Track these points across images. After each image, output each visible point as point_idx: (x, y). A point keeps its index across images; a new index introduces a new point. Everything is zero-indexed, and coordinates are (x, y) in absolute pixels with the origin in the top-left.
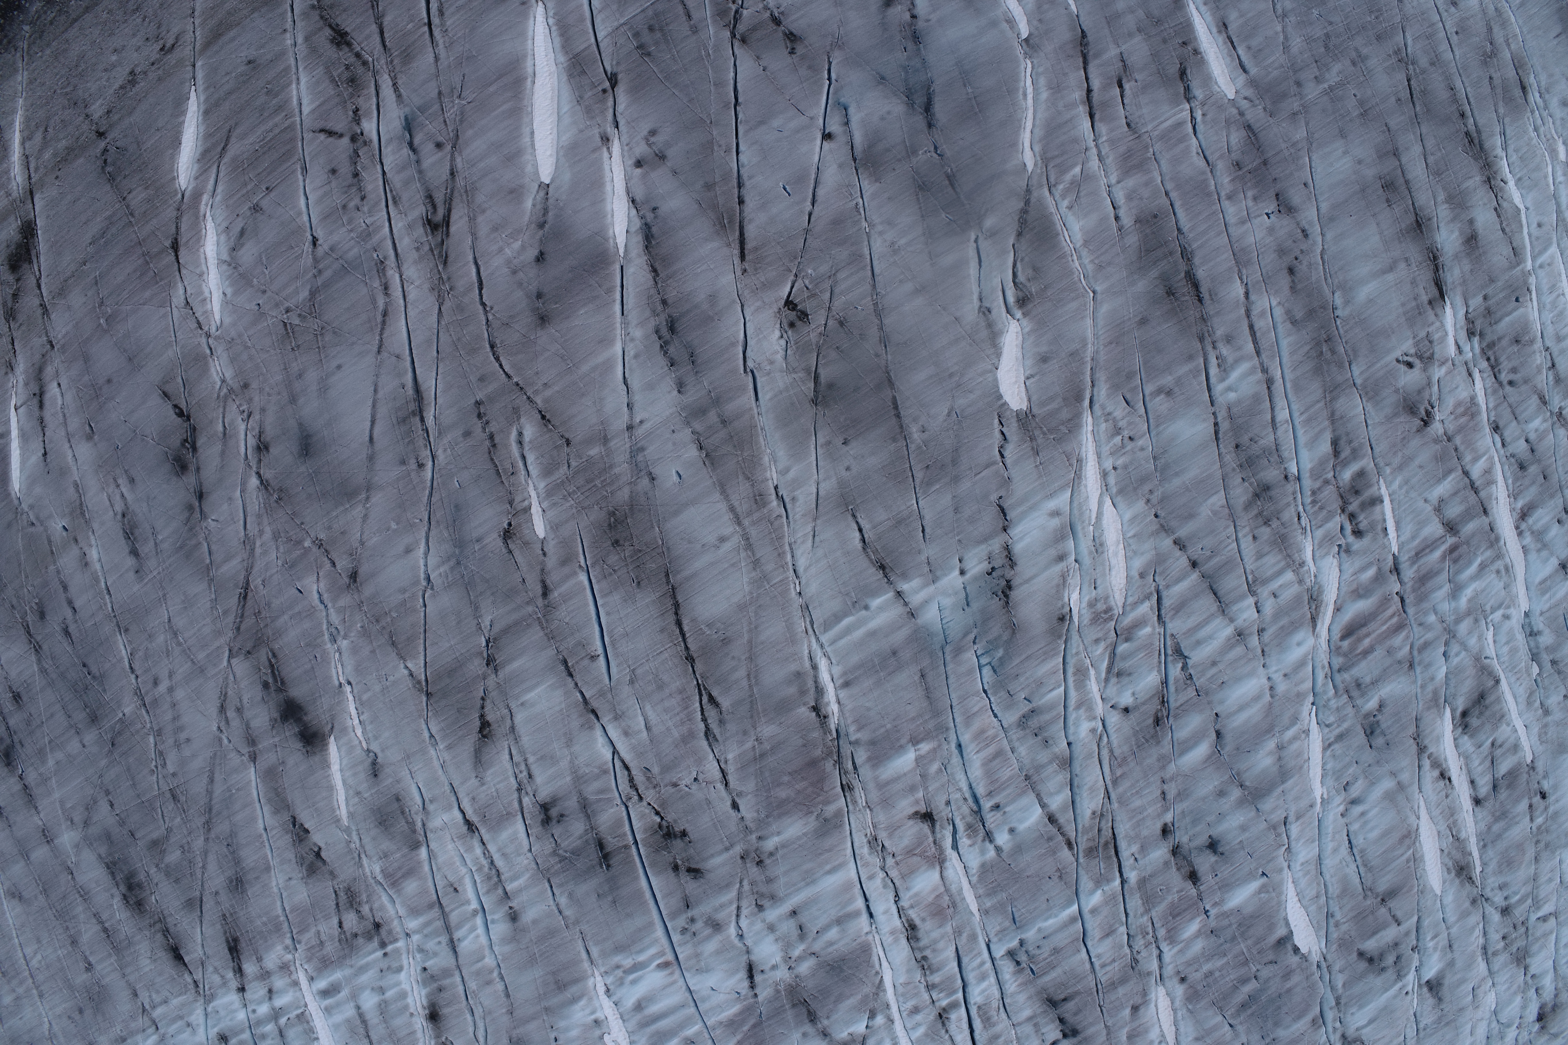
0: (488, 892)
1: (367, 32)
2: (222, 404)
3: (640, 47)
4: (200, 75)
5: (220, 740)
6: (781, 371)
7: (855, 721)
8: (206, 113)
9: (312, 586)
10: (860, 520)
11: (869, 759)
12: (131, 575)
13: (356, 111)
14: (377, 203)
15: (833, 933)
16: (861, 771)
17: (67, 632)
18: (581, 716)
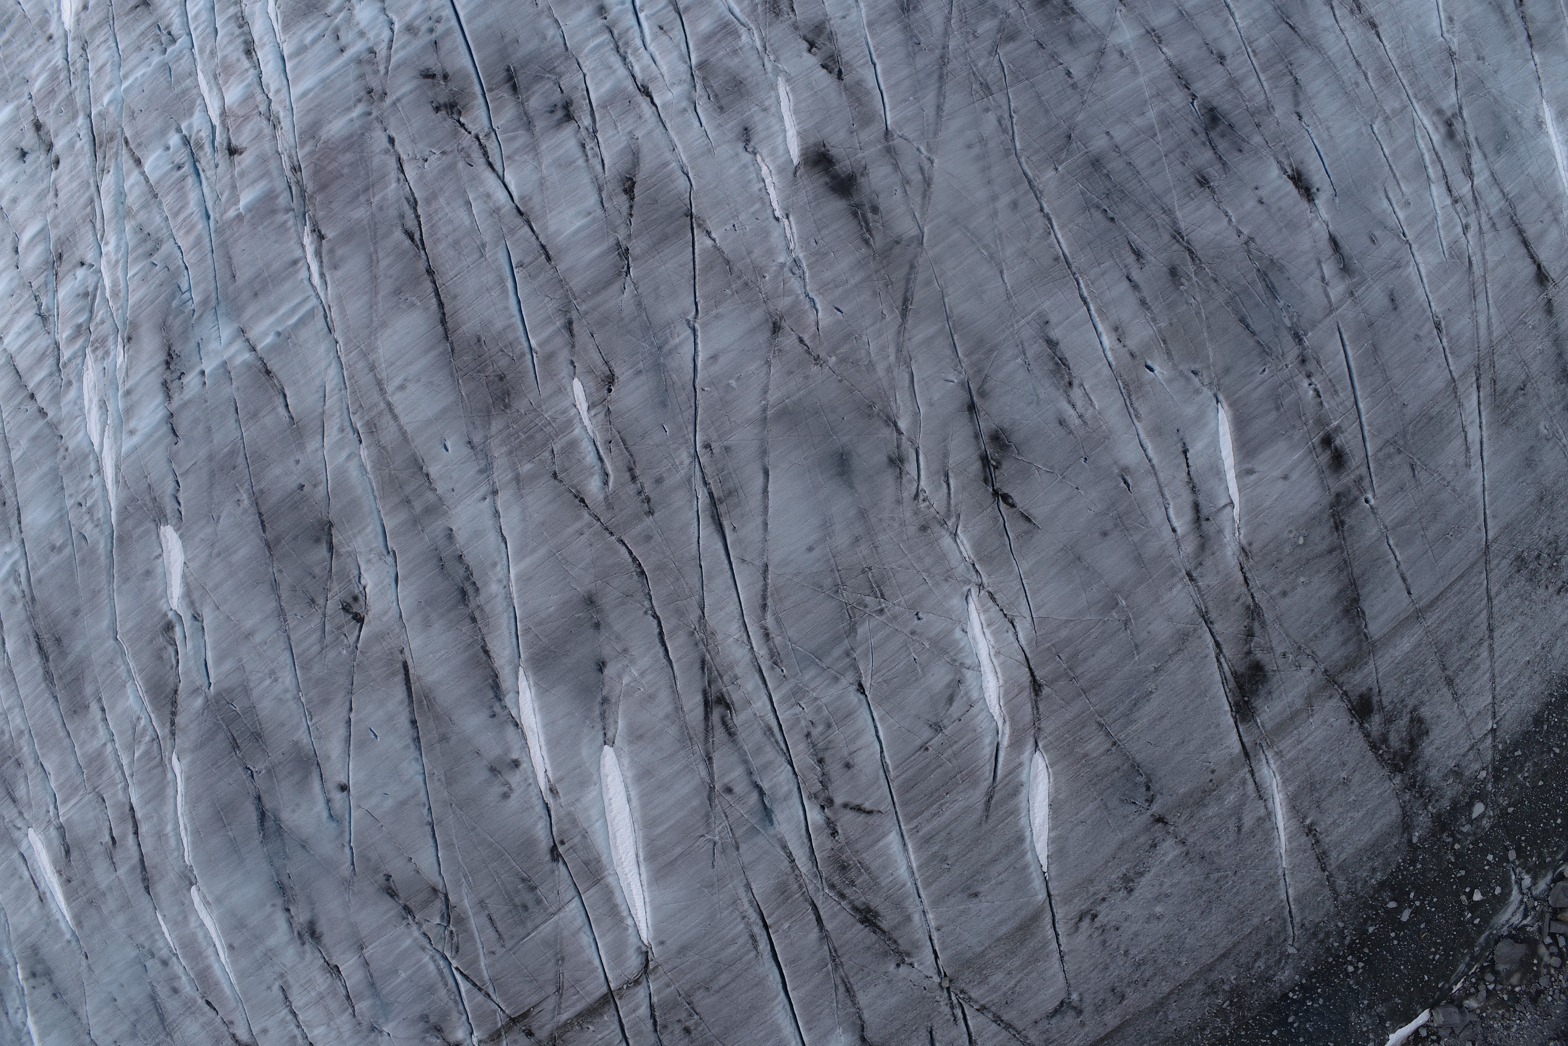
0: (627, 30)
1: (836, 922)
2: (952, 509)
3: (533, 889)
4: (1038, 884)
5: (929, 149)
6: (360, 553)
7: (287, 230)
8: (1021, 839)
9: (825, 318)
10: (286, 414)
11: (277, 197)
12: (1054, 318)
13: (834, 833)
14: (791, 728)
15: (309, 37)
16: (284, 185)
17: (1138, 254)
18: (532, 208)
